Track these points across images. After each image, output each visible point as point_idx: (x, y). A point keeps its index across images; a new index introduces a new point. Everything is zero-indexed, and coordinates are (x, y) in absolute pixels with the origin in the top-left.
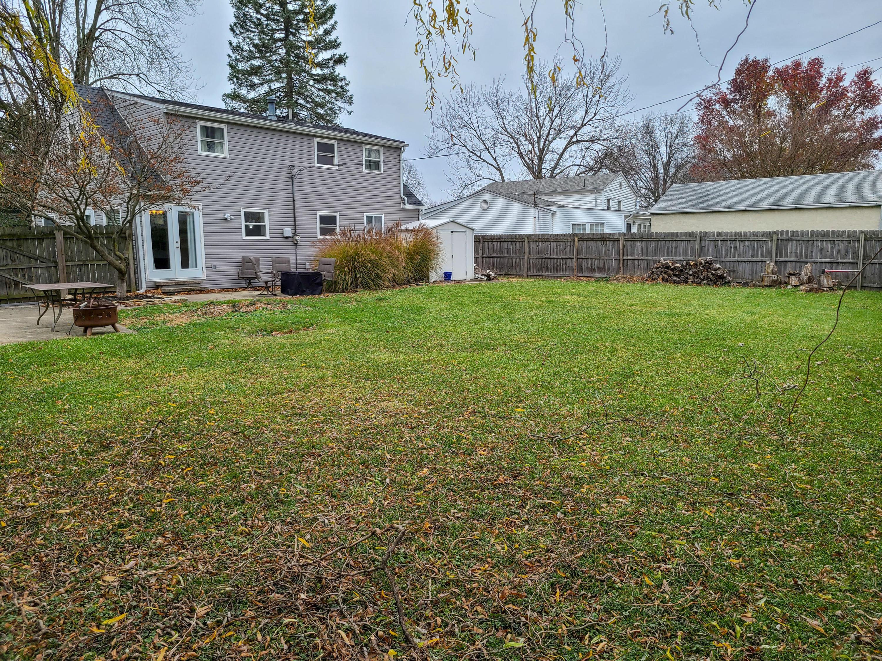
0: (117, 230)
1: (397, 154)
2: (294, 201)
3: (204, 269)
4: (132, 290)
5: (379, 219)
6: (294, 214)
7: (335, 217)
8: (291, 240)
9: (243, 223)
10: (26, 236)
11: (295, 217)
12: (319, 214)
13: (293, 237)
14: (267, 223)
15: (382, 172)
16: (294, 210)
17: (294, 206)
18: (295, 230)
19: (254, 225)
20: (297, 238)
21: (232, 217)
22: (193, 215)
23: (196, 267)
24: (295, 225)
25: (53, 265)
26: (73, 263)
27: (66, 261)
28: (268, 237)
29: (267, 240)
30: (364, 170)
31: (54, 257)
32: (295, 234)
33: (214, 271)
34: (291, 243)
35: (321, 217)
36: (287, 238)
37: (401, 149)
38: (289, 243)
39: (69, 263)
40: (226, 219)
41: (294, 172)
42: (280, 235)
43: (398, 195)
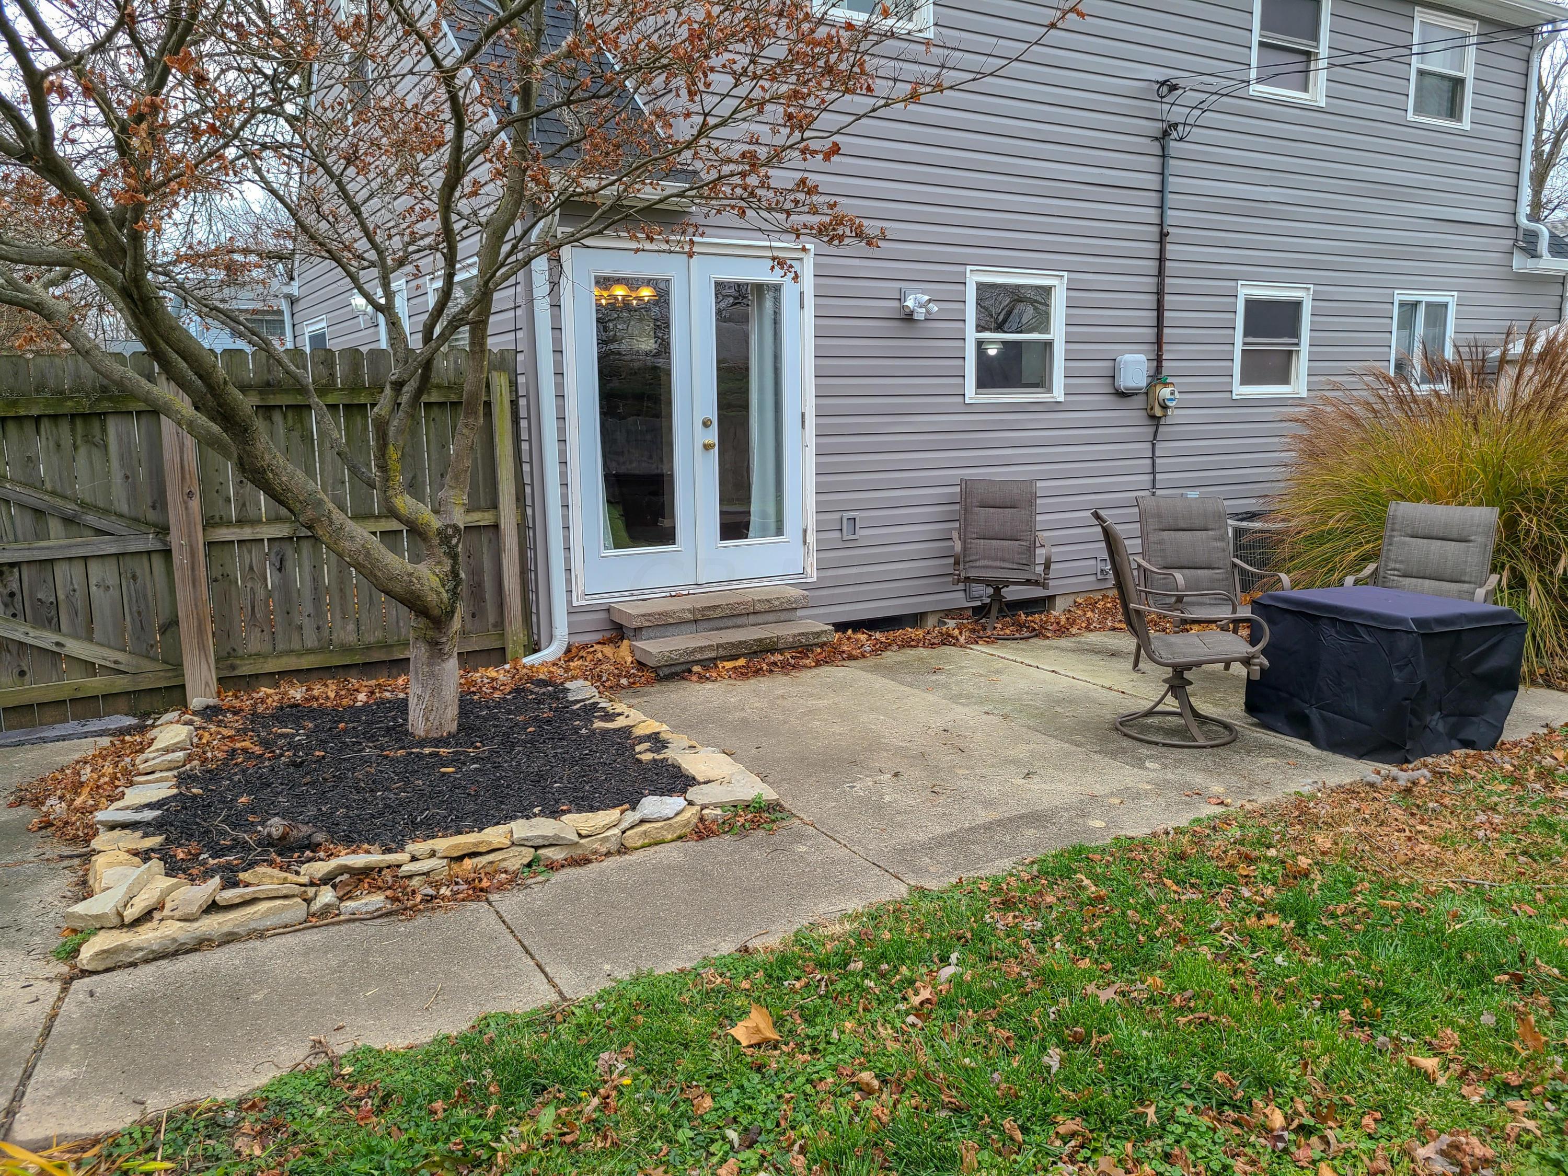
0: (395, 373)
1: (1519, 51)
2: (1163, 235)
3: (812, 538)
4: (510, 647)
5: (1437, 312)
6: (1160, 293)
7: (1296, 306)
8: (1139, 401)
9: (972, 335)
10: (14, 403)
11: (1160, 308)
12: (1246, 291)
13: (1148, 392)
14: (1057, 332)
15: (1466, 125)
16: (1161, 274)
17: (1162, 260)
18: (1159, 360)
19: (1005, 343)
20: (1165, 392)
21: (934, 308)
22: (777, 301)
23: (779, 531)
24: (1159, 341)
25: (150, 542)
26: (247, 533)
27: (210, 523)
28: (1058, 393)
29: (1055, 407)
30: (1410, 116)
31: (160, 502)
32: (1157, 376)
33: (849, 544)
34: (1139, 417)
35: (1253, 306)
36: (1122, 395)
37: (1530, 31)
38: (1133, 414)
39: (223, 534)
40: (908, 318)
41: (1177, 114)
42: (1101, 385)
43: (1504, 220)
